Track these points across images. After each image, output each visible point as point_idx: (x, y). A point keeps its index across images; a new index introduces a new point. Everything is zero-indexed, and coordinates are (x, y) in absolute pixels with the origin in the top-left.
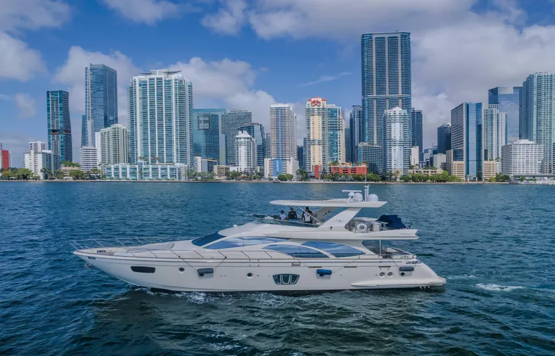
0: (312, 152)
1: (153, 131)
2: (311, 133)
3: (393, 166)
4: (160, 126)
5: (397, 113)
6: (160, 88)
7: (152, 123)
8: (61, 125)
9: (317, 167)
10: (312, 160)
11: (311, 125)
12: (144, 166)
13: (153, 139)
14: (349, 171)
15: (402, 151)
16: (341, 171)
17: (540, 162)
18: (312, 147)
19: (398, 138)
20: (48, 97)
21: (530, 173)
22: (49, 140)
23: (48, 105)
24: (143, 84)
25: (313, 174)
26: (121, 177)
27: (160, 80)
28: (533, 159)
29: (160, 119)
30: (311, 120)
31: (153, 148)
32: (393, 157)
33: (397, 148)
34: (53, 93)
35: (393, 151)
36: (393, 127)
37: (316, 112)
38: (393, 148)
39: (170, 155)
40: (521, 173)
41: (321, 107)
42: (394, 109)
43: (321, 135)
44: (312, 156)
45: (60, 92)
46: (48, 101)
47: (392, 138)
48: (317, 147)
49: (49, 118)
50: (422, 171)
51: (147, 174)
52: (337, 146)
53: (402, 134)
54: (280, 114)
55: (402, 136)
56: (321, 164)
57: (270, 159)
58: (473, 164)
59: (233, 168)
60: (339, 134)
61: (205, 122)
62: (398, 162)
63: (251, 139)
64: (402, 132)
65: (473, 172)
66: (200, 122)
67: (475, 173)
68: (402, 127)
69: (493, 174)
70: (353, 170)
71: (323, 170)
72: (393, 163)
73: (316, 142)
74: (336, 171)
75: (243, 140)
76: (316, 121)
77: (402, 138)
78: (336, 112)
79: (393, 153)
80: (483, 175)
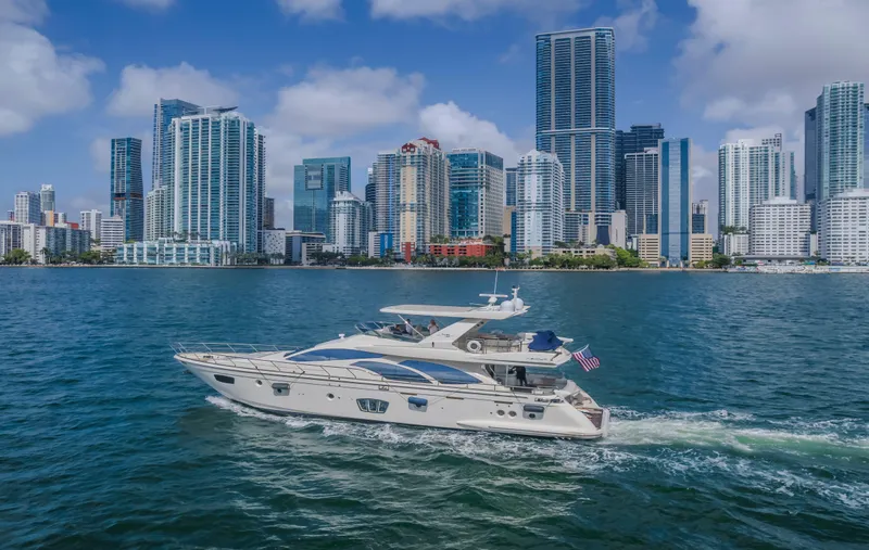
0: (401, 222)
1: (194, 195)
2: (402, 194)
3: (526, 242)
4: (204, 187)
5: (534, 160)
6: (205, 132)
7: (195, 184)
8: (126, 188)
9: (408, 245)
10: (401, 235)
11: (401, 180)
12: (166, 245)
13: (194, 206)
14: (456, 252)
15: (541, 218)
16: (444, 253)
17: (803, 235)
18: (402, 214)
19: (534, 200)
20: (113, 148)
21: (785, 253)
22: (112, 208)
23: (113, 158)
24: (184, 129)
25: (402, 256)
26: (135, 260)
27: (205, 121)
28: (792, 230)
29: (204, 178)
30: (402, 175)
31: (194, 219)
32: (526, 228)
33: (533, 214)
34: (120, 141)
35: (526, 219)
36: (526, 182)
37: (409, 161)
38: (526, 215)
39: (215, 229)
40: (771, 253)
41: (416, 153)
42: (529, 154)
43: (415, 197)
44: (401, 229)
45: (129, 140)
46: (113, 153)
47: (526, 199)
48: (408, 214)
49: (113, 177)
50: (573, 250)
51: (169, 257)
52: (477, 212)
53: (541, 192)
54: (391, 164)
55: (541, 195)
56: (415, 240)
57: (375, 233)
58: (674, 240)
59: (327, 248)
60: (482, 192)
61: (316, 177)
62: (533, 237)
63: (356, 203)
64: (541, 188)
65: (675, 253)
66: (308, 178)
67: (678, 255)
68: (541, 182)
69: (708, 256)
70: (463, 249)
71: (417, 250)
72: (526, 239)
73: (408, 207)
74: (438, 251)
75: (342, 205)
76: (409, 175)
77: (541, 198)
78: (476, 159)
79: (526, 221)
80: (691, 255)
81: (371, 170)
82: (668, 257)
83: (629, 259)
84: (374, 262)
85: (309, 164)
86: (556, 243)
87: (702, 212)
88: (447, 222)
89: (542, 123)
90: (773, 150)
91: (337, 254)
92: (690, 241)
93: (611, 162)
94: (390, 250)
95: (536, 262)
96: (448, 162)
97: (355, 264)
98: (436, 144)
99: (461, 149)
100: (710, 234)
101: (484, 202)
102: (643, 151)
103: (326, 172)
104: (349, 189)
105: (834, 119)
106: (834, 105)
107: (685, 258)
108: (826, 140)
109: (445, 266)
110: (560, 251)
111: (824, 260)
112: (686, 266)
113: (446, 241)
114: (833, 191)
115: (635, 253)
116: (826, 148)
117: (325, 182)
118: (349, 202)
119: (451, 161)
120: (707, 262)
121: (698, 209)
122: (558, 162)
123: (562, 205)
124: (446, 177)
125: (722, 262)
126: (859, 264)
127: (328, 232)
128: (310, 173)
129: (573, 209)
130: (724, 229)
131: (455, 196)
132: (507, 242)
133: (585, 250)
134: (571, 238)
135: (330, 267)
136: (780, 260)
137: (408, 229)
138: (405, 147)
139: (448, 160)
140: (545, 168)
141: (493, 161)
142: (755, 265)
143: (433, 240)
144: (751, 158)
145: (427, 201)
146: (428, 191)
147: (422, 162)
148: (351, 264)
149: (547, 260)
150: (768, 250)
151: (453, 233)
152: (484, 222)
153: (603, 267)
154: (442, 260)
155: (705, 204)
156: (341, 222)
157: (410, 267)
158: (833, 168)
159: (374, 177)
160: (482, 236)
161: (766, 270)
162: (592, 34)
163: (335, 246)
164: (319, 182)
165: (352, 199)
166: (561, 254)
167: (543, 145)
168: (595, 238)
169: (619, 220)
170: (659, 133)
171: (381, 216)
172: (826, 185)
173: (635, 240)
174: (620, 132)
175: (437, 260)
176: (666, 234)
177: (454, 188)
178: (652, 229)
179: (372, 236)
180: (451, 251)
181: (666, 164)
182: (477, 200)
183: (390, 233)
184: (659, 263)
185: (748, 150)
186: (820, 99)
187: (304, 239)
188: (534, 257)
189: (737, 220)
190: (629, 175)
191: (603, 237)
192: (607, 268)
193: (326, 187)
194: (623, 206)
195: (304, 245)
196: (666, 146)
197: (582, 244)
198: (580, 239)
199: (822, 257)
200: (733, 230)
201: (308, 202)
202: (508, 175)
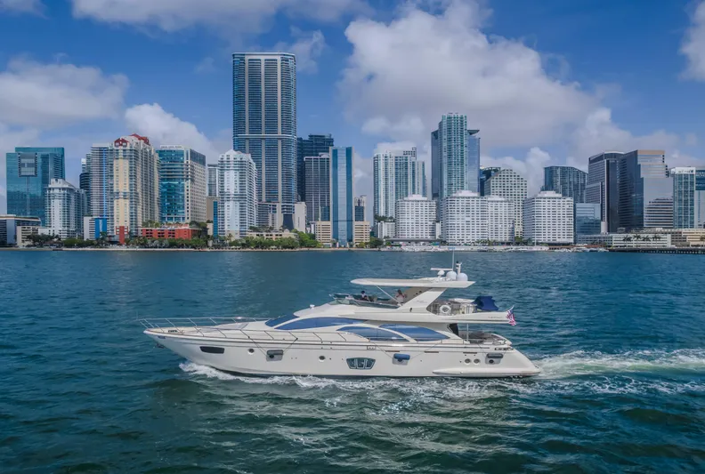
0: (115, 208)
2: (115, 183)
3: (226, 227)
5: (232, 159)
9: (122, 228)
10: (115, 219)
11: (115, 171)
14: (166, 235)
15: (238, 207)
16: (155, 235)
18: (115, 201)
19: (232, 192)
25: (116, 238)
30: (115, 166)
32: (226, 216)
33: (231, 203)
35: (226, 208)
36: (226, 177)
37: (121, 154)
38: (226, 204)
41: (128, 148)
42: (227, 153)
43: (128, 185)
44: (115, 214)
47: (226, 190)
48: (121, 201)
50: (264, 234)
52: (183, 200)
53: (238, 185)
54: (104, 157)
55: (238, 188)
56: (128, 224)
57: (90, 218)
58: (343, 226)
59: (42, 231)
60: (187, 184)
61: (30, 165)
62: (232, 223)
63: (70, 190)
64: (238, 182)
65: (343, 236)
66: (21, 165)
67: (345, 238)
68: (238, 177)
69: (367, 239)
70: (172, 233)
71: (130, 233)
72: (226, 224)
73: (121, 195)
74: (149, 234)
75: (57, 191)
76: (122, 167)
77: (238, 190)
78: (183, 155)
79: (226, 210)
80: (354, 239)
81: (84, 161)
82: (338, 239)
83: (308, 241)
84: (89, 244)
85: (22, 152)
86: (251, 228)
87: (362, 205)
88: (157, 209)
89: (238, 128)
90: (410, 159)
91: (52, 238)
92: (354, 227)
93: (294, 161)
94: (105, 233)
95: (235, 243)
96: (157, 157)
97: (71, 246)
98: (146, 141)
99: (167, 146)
100: (368, 221)
101: (189, 192)
102: (317, 155)
103: (39, 160)
104: (63, 177)
105: (449, 140)
106: (449, 129)
107: (350, 240)
108: (445, 154)
109: (156, 247)
110: (254, 235)
111: (445, 242)
112: (351, 246)
113: (157, 225)
114: (450, 190)
115: (313, 237)
116: (445, 160)
117: (39, 170)
118: (64, 189)
119: (160, 156)
120: (366, 243)
121: (359, 202)
122: (251, 161)
123: (255, 197)
124: (156, 170)
125: (376, 243)
126: (466, 245)
127: (43, 216)
128: (23, 161)
129: (264, 199)
130: (378, 218)
131: (164, 186)
132: (210, 226)
133: (274, 234)
134: (263, 225)
135: (46, 248)
136: (417, 242)
137: (122, 215)
138: (118, 141)
139: (157, 155)
140: (241, 166)
141: (198, 158)
142: (400, 246)
143: (145, 224)
144: (396, 164)
145: (139, 190)
146: (139, 181)
147: (134, 156)
148: (67, 246)
149: (244, 242)
150: (408, 235)
151: (163, 218)
152: (189, 209)
153: (289, 248)
154: (153, 242)
155: (364, 199)
156: (56, 208)
157: (124, 248)
158: (450, 176)
159: (88, 167)
160: (189, 221)
161: (407, 249)
162: (279, 58)
163: (51, 229)
164: (33, 169)
165: (67, 186)
166: (255, 236)
167: (239, 146)
168: (282, 224)
169: (300, 210)
170: (330, 141)
171: (95, 203)
172: (445, 187)
173: (312, 226)
174: (300, 139)
175: (149, 242)
176: (336, 222)
177: (163, 180)
178: (325, 217)
179: (87, 220)
180: (161, 234)
181: (335, 166)
182: (183, 191)
183: (106, 217)
184: (331, 244)
185: (394, 159)
186: (441, 124)
187: (18, 223)
188: (233, 239)
189: (386, 212)
190: (307, 174)
191: (288, 223)
192: (292, 248)
193: (40, 174)
194: (303, 199)
195: (19, 229)
196: (335, 152)
197: (272, 229)
198: (270, 225)
199: (444, 239)
200: (384, 219)
201: (22, 187)
202: (210, 170)
